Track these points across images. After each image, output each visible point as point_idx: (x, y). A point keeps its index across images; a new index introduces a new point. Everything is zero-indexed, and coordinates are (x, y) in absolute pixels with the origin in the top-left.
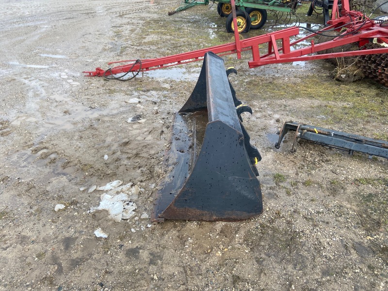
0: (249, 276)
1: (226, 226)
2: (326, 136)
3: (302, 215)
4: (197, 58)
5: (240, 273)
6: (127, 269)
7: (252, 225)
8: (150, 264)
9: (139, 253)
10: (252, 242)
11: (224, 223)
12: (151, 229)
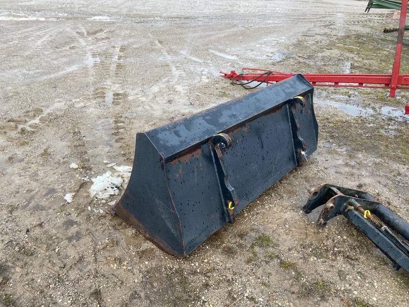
0: (109, 300)
1: (152, 249)
2: (373, 227)
3: (230, 289)
4: (336, 83)
5: (105, 292)
6: (52, 232)
7: (171, 264)
8: (67, 238)
9: (72, 226)
10: (150, 277)
11: (153, 246)
12: (100, 215)
